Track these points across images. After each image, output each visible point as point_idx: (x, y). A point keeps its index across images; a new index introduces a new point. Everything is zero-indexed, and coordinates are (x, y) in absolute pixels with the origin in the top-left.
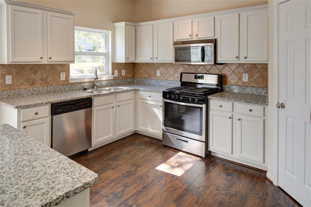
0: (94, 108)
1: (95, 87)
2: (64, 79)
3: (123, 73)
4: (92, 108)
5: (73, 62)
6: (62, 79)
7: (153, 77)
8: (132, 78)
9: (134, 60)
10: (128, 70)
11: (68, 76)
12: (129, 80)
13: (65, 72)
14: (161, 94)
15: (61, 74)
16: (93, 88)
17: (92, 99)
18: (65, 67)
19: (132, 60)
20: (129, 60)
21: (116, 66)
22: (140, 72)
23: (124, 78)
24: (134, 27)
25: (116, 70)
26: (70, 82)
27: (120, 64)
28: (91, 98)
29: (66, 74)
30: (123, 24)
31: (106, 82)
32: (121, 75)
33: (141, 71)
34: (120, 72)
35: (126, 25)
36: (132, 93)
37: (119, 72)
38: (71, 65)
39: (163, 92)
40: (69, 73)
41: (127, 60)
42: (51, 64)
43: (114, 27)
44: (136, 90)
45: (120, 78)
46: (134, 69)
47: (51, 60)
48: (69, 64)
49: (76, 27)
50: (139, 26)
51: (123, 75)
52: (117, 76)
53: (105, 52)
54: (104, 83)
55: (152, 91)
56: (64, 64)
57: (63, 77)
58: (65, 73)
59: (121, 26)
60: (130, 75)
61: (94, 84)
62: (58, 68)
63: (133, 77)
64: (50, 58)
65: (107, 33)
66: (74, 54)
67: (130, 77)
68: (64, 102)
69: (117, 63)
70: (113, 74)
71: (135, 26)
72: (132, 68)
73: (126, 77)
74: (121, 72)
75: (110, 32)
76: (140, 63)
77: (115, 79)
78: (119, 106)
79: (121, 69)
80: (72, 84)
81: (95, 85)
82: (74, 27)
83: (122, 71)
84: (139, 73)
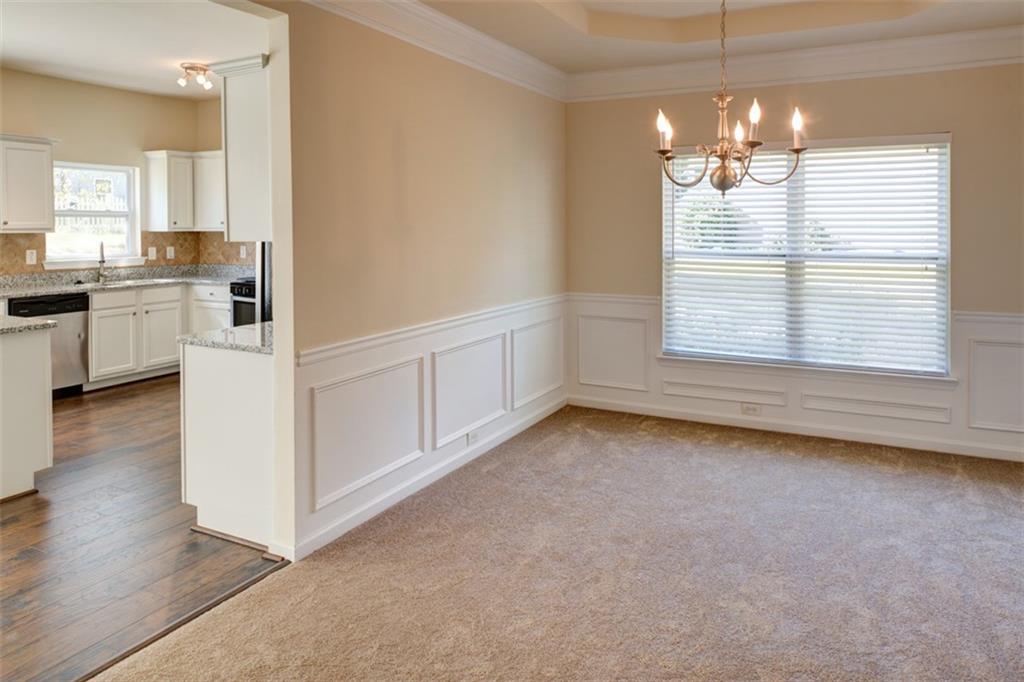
0: (94, 313)
1: (101, 279)
2: (34, 262)
3: (170, 252)
4: (90, 312)
5: (51, 229)
6: (28, 262)
7: (235, 261)
8: (192, 262)
9: (191, 226)
10: (182, 246)
11: (41, 256)
12: (185, 268)
13: (36, 248)
14: (229, 288)
15: (28, 252)
16: (98, 281)
17: (88, 297)
18: (36, 240)
19: (185, 226)
20: (176, 226)
21: (150, 238)
22: (209, 251)
23: (172, 262)
24: (190, 160)
25: (152, 246)
26: (47, 268)
27: (162, 233)
28: (85, 293)
29: (38, 253)
30: (162, 155)
31: (129, 271)
32: (165, 258)
33: (211, 249)
34: (161, 251)
35: (169, 157)
36: (178, 289)
37: (158, 252)
38: (49, 236)
39: (232, 284)
40: (45, 252)
41: (172, 225)
42: (7, 235)
43: (147, 161)
44: (187, 284)
45: (163, 263)
46: (198, 244)
47: (6, 227)
48: (44, 234)
49: (55, 163)
50: (201, 157)
51: (168, 257)
52: (154, 258)
53: (126, 210)
54: (123, 272)
55: (213, 285)
56: (33, 234)
57: (31, 258)
58: (35, 251)
59: (159, 157)
60: (189, 258)
61: (100, 273)
62: (21, 241)
63: (196, 261)
64: (5, 223)
65: (131, 171)
66: (53, 214)
67: (189, 261)
68: (31, 298)
69: (155, 233)
70: (145, 253)
71: (192, 157)
72: (193, 243)
73: (177, 262)
74: (166, 251)
75: (137, 170)
76: (210, 233)
77: (149, 264)
78: (147, 312)
79: (165, 244)
80: (51, 271)
81: (102, 276)
82: (52, 163)
83: (168, 249)
84: (209, 254)
